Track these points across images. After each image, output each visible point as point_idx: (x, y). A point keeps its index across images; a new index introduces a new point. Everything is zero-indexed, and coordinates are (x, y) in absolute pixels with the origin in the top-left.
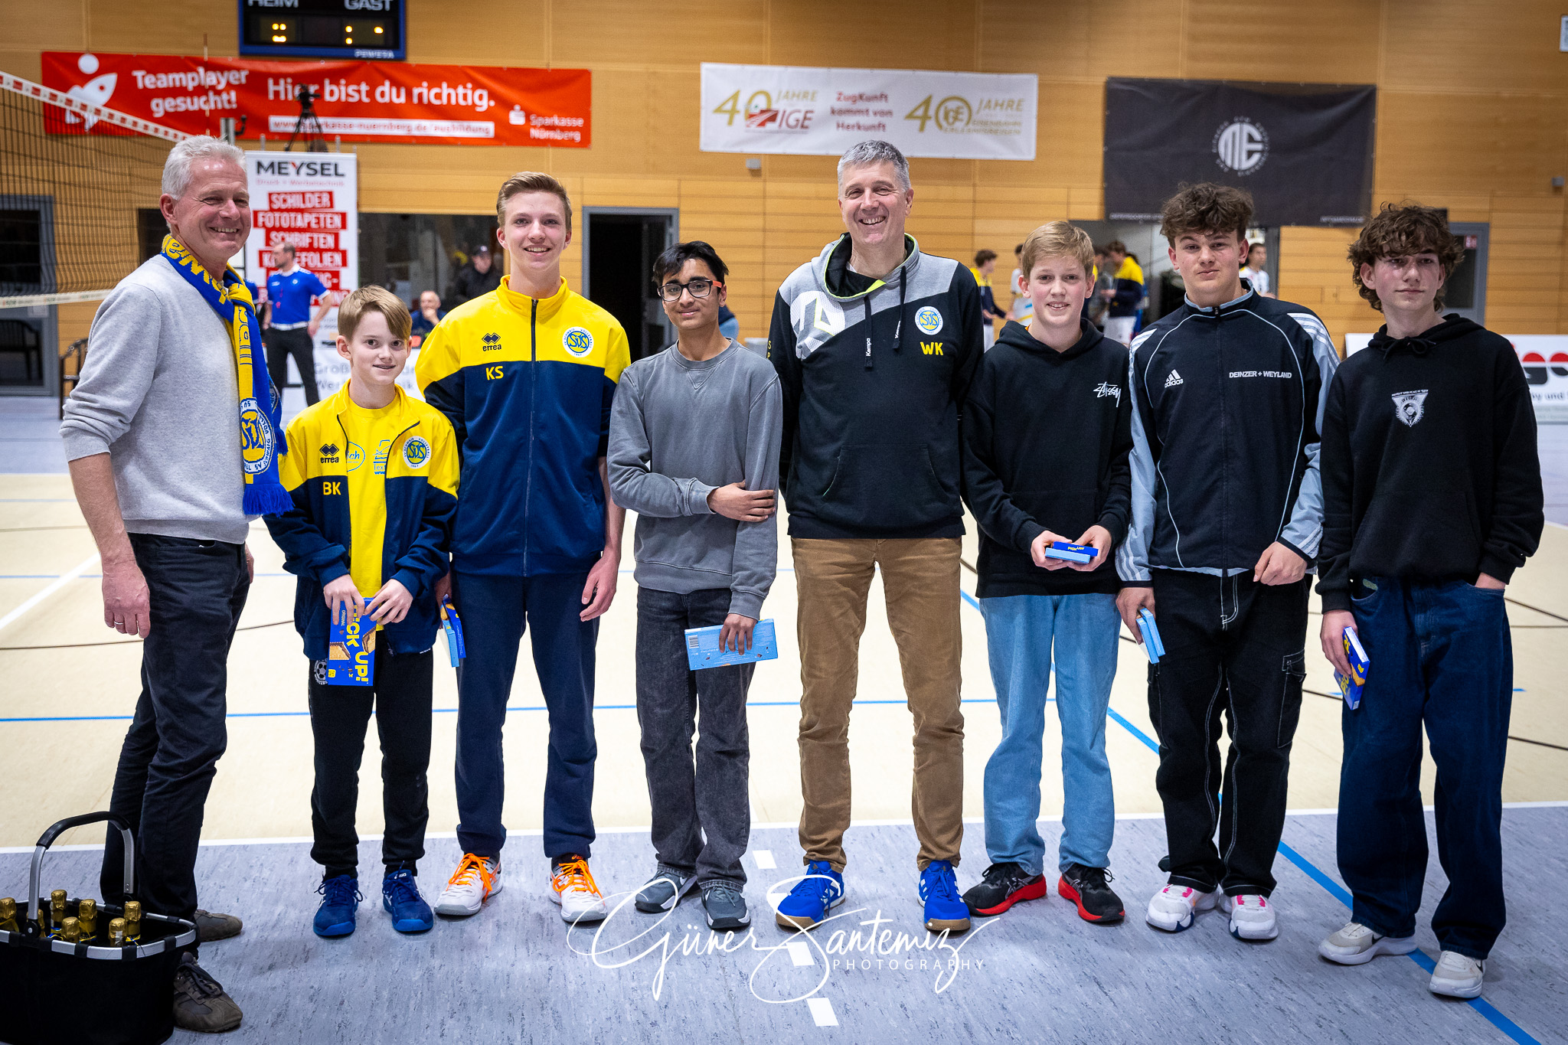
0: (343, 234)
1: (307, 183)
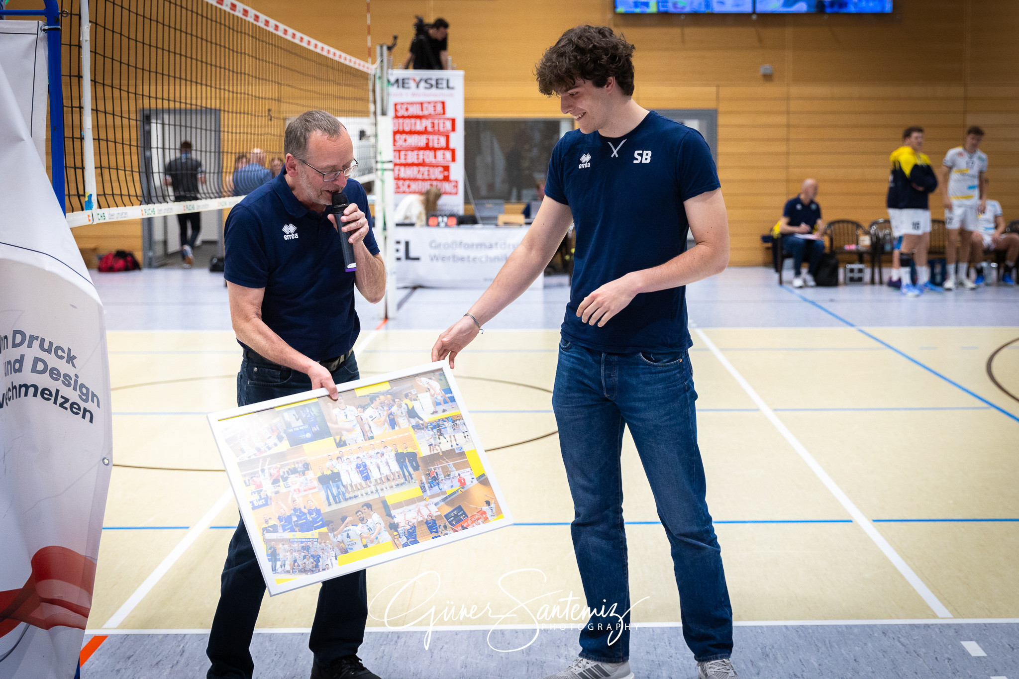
0: (452, 136)
1: (425, 95)
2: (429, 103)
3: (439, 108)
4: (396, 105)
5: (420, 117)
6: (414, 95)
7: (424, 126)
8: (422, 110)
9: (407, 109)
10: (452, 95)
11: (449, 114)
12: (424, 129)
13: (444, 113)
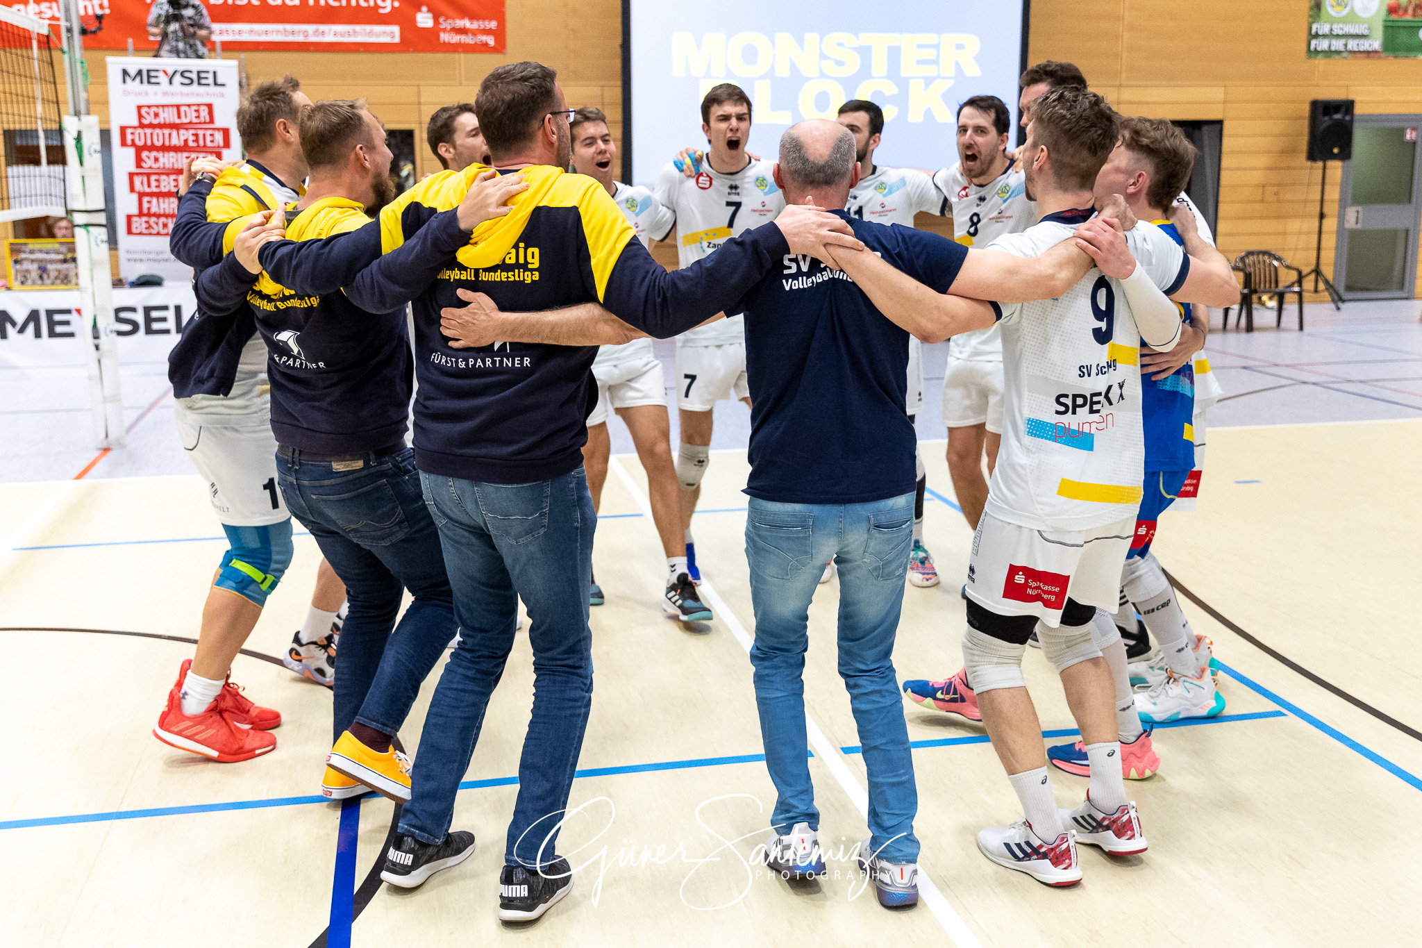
1: (182, 94)
2: (189, 106)
3: (204, 113)
4: (139, 108)
5: (176, 127)
6: (165, 94)
7: (183, 138)
8: (179, 117)
9: (156, 115)
10: (222, 95)
11: (220, 122)
12: (182, 143)
13: (212, 121)
